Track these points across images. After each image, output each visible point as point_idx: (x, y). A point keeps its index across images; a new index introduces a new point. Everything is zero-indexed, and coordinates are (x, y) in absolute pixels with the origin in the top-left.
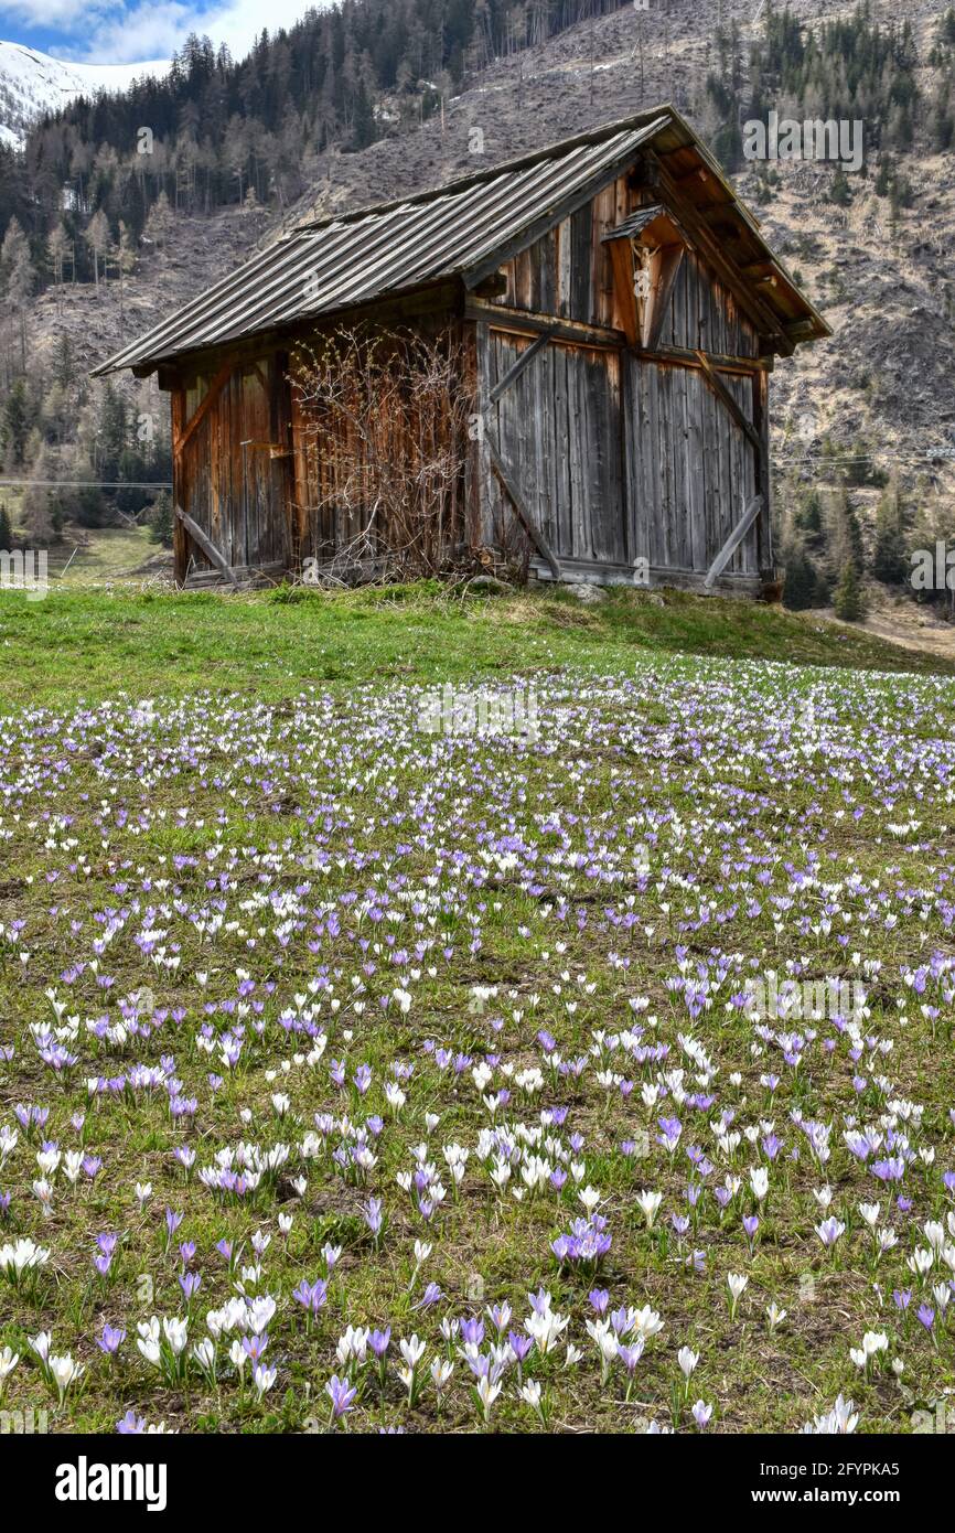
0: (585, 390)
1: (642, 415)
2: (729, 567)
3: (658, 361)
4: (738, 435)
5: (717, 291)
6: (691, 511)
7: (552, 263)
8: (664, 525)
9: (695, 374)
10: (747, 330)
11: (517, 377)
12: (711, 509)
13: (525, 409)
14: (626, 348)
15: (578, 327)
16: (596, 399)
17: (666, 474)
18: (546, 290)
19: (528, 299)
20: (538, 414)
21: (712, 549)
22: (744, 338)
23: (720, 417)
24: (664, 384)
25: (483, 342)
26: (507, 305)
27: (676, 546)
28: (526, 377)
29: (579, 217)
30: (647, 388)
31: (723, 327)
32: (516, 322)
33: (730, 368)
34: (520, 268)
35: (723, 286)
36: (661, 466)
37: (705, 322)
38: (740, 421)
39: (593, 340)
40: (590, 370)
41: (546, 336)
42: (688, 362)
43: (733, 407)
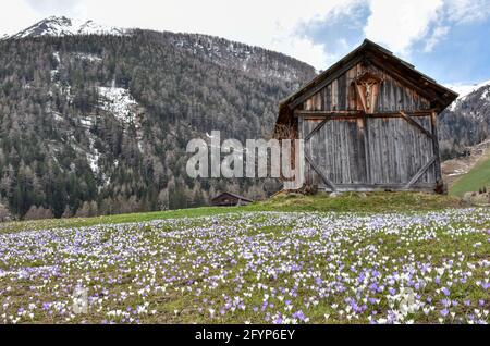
0: (347, 131)
1: (374, 135)
2: (419, 180)
3: (380, 116)
4: (423, 136)
5: (408, 90)
6: (399, 164)
7: (329, 95)
8: (386, 170)
9: (400, 118)
10: (424, 100)
11: (317, 130)
12: (410, 162)
13: (321, 140)
14: (363, 115)
15: (342, 112)
16: (353, 133)
17: (387, 153)
18: (326, 103)
19: (319, 107)
20: (326, 141)
21: (411, 175)
22: (422, 104)
23: (411, 128)
24: (385, 124)
25: (301, 123)
26: (311, 110)
27: (392, 175)
28: (321, 130)
29: (341, 79)
30: (376, 126)
31: (412, 101)
32: (315, 115)
33: (418, 114)
34: (316, 99)
35: (411, 88)
36: (384, 150)
37: (401, 101)
38: (423, 131)
39: (349, 115)
40: (350, 124)
41: (328, 117)
42: (395, 114)
43: (420, 127)
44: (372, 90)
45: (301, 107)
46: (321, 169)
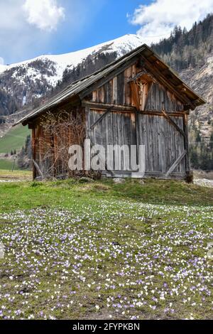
0: (123, 124)
1: (143, 129)
2: (175, 171)
3: (148, 113)
4: (177, 133)
5: (168, 93)
6: (161, 156)
7: (110, 90)
8: (151, 160)
9: (162, 117)
10: (179, 103)
11: (100, 121)
12: (169, 156)
13: (103, 130)
14: (136, 111)
15: (120, 106)
16: (127, 126)
17: (152, 145)
18: (108, 97)
19: (103, 100)
20: (107, 131)
21: (169, 166)
22: (178, 106)
23: (170, 128)
24: (151, 121)
25: (87, 113)
26: (96, 102)
27: (155, 165)
28: (103, 121)
29: (120, 76)
30: (144, 121)
31: (171, 103)
32: (99, 107)
33: (174, 114)
34: (100, 92)
35: (171, 92)
36: (150, 143)
37: (163, 103)
38: (178, 129)
39: (125, 110)
40: (125, 118)
41: (109, 110)
42: (159, 113)
43: (176, 126)
44: (143, 89)
45: (90, 97)
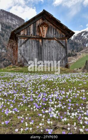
0: (36, 44)
1: (45, 46)
3: (48, 39)
4: (62, 47)
5: (58, 30)
6: (54, 56)
7: (30, 30)
8: (49, 59)
9: (55, 40)
10: (63, 34)
11: (25, 43)
12: (57, 56)
13: (26, 46)
14: (42, 38)
15: (34, 36)
18: (29, 33)
19: (26, 34)
20: (28, 47)
22: (63, 35)
23: (58, 44)
24: (49, 42)
25: (19, 40)
26: (23, 35)
28: (26, 43)
29: (34, 24)
30: (46, 43)
31: (59, 34)
32: (24, 37)
33: (61, 39)
34: (25, 31)
35: (59, 29)
36: (49, 52)
37: (55, 34)
38: (63, 45)
39: (37, 38)
40: (37, 41)
41: (29, 38)
42: (53, 39)
43: (61, 44)
44: (45, 29)
45: (19, 33)
46: (25, 57)
